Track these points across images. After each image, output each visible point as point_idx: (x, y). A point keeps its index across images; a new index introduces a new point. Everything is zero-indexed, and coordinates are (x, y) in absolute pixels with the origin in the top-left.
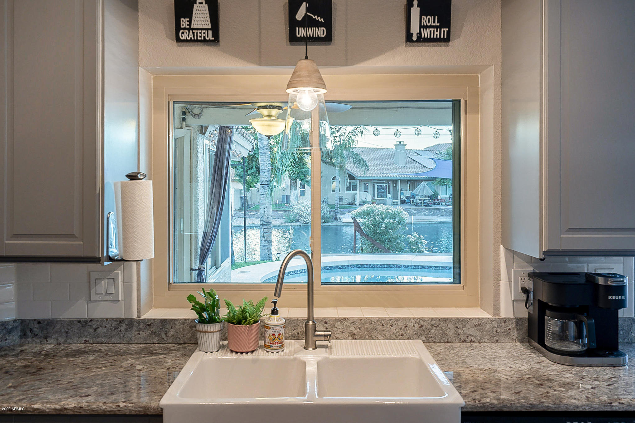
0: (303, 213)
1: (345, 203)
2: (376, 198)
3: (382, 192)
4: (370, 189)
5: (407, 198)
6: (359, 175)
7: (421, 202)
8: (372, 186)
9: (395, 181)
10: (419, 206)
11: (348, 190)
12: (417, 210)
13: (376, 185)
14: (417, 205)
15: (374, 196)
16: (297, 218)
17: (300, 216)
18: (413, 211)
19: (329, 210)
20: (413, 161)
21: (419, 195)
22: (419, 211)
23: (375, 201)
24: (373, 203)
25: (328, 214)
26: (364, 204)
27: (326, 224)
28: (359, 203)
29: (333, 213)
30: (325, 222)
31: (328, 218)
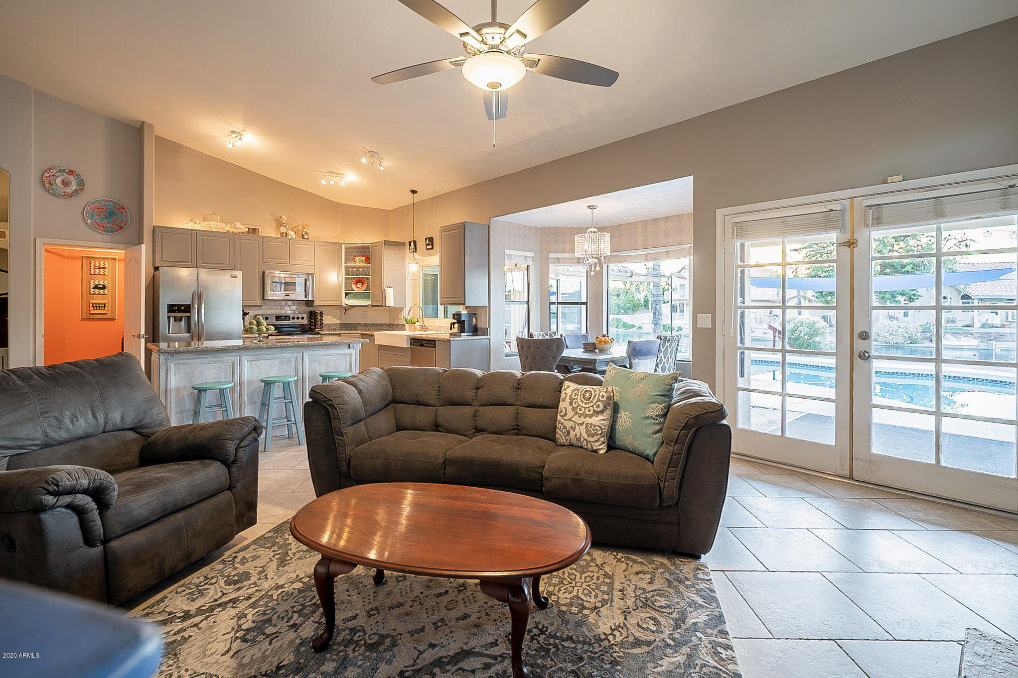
0: (882, 332)
1: (959, 324)
2: (1010, 320)
6: (976, 294)
15: (1007, 318)
17: (879, 335)
19: (920, 331)
24: (1003, 326)
25: (919, 335)
26: (985, 326)
27: (912, 345)
28: (980, 326)
29: (929, 335)
30: (911, 343)
31: (917, 339)
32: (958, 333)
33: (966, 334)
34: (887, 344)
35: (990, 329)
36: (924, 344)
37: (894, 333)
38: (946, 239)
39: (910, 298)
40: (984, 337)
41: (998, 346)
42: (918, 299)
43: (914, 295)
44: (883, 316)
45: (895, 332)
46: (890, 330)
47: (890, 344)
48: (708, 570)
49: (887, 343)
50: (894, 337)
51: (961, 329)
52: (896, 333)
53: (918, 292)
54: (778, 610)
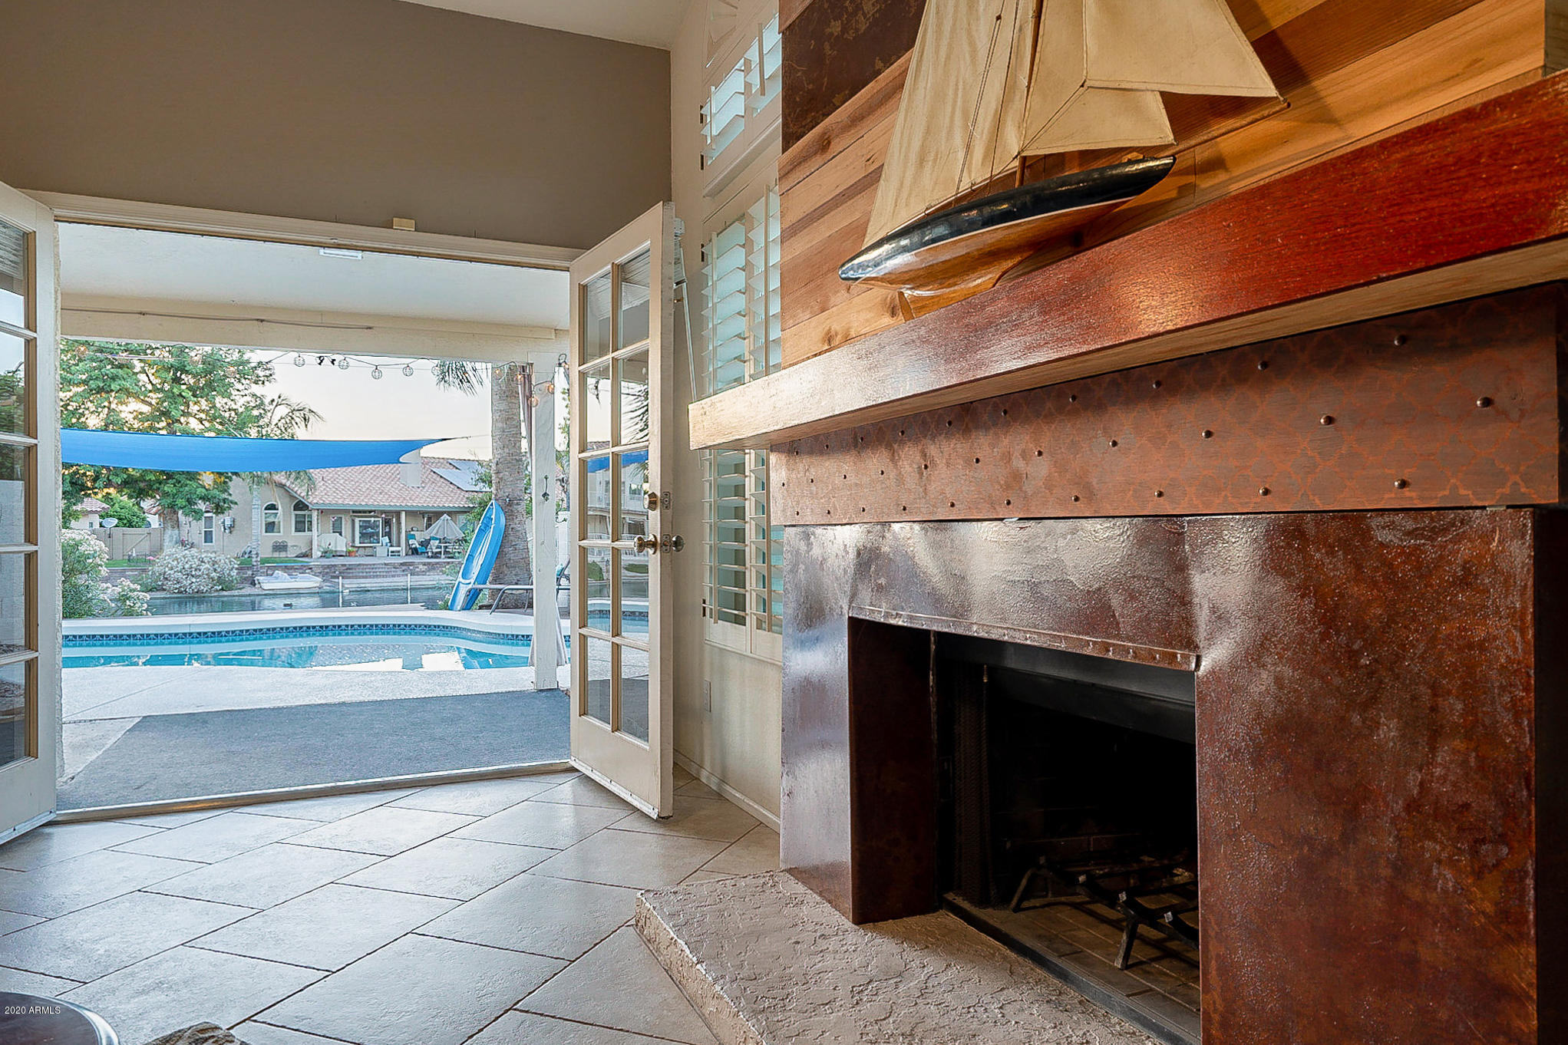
0: (172, 572)
1: (291, 553)
2: (357, 544)
3: (368, 535)
4: (346, 527)
5: (422, 544)
6: (315, 501)
7: (439, 550)
8: (350, 522)
9: (398, 514)
10: (437, 557)
11: (297, 530)
12: (429, 563)
13: (357, 520)
14: (436, 555)
15: (353, 541)
16: (160, 583)
17: (166, 579)
18: (421, 567)
19: (236, 566)
20: (438, 478)
21: (437, 539)
22: (432, 567)
23: (355, 549)
24: (349, 554)
25: (234, 573)
26: (327, 555)
27: (225, 593)
28: (320, 554)
29: (250, 573)
30: (222, 589)
31: (232, 581)
32: (292, 568)
33: (305, 569)
34: (179, 595)
35: (333, 559)
36: (243, 590)
37: (193, 573)
38: (275, 404)
39: (218, 506)
40: (327, 573)
41: (346, 586)
42: (230, 508)
43: (224, 500)
44: (170, 541)
45: (196, 570)
46: (187, 566)
47: (187, 595)
48: (222, 1032)
49: (181, 592)
50: (194, 580)
51: (295, 561)
52: (198, 573)
53: (230, 495)
54: (403, 1019)
